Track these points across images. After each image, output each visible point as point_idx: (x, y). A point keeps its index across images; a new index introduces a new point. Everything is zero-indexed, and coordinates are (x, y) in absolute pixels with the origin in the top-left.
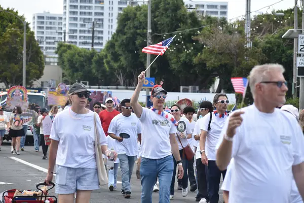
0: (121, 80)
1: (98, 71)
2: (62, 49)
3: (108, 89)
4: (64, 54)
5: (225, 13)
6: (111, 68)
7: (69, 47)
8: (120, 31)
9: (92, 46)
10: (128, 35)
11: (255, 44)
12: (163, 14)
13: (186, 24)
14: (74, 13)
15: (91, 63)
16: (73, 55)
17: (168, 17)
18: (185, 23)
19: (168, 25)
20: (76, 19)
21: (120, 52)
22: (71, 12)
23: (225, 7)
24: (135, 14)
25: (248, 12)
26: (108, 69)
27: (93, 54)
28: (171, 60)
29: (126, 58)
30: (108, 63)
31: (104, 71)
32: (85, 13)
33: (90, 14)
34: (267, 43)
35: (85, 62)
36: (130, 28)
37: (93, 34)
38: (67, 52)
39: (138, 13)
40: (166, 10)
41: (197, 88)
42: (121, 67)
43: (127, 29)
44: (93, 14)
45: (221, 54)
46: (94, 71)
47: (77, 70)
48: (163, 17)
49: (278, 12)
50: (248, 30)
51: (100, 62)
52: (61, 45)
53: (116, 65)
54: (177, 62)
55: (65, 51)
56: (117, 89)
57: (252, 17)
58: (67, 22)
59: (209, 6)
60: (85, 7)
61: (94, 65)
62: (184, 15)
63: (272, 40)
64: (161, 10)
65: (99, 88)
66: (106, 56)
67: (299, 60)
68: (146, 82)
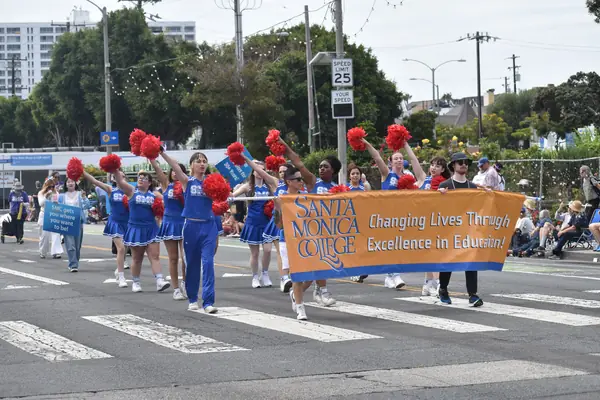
0: (58, 138)
1: (23, 127)
3: (44, 151)
5: (192, 37)
6: (42, 120)
8: (56, 69)
9: (13, 92)
10: (68, 74)
12: (117, 41)
13: (152, 53)
15: (12, 116)
17: (125, 45)
18: (150, 52)
19: (126, 57)
21: (57, 98)
23: (191, 28)
24: (77, 44)
26: (38, 124)
27: (16, 102)
28: (131, 105)
29: (66, 106)
30: (38, 114)
31: (33, 127)
34: (268, 74)
35: (5, 115)
36: (70, 64)
37: (13, 76)
39: (81, 41)
40: (121, 35)
42: (59, 120)
43: (66, 65)
44: (6, 47)
45: (220, 91)
46: (17, 127)
49: (280, 31)
50: (239, 54)
51: (26, 114)
53: (50, 118)
54: (141, 108)
56: (57, 150)
61: (17, 120)
62: (148, 41)
63: (275, 70)
65: (31, 151)
66: (35, 106)
67: (334, 95)
68: (105, 138)
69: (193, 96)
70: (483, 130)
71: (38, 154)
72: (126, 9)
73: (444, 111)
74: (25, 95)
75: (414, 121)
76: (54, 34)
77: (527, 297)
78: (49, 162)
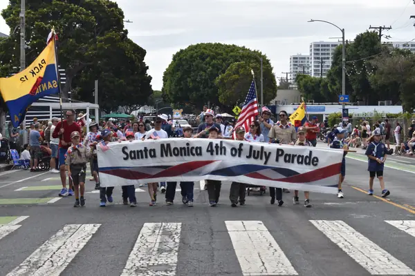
1: (324, 92)
2: (300, 78)
4: (301, 82)
6: (332, 89)
7: (305, 76)
14: (317, 54)
15: (319, 87)
16: (307, 82)
20: (318, 58)
22: (315, 54)
26: (331, 91)
27: (321, 80)
30: (331, 86)
31: (329, 93)
32: (324, 54)
33: (328, 54)
35: (316, 86)
38: (303, 80)
40: (366, 45)
41: (391, 102)
45: (390, 74)
46: (321, 92)
47: (310, 92)
48: (364, 51)
51: (325, 85)
52: (298, 76)
55: (301, 79)
58: (313, 60)
60: (325, 50)
61: (321, 89)
64: (362, 46)
65: (318, 105)
68: (342, 98)
69: (375, 76)
71: (322, 106)
72: (368, 32)
74: (323, 77)
76: (330, 48)
78: (324, 110)
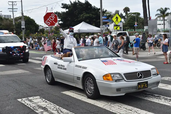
5: (11, 17)
11: (15, 24)
23: (11, 16)
25: (13, 16)
50: (14, 21)
57: (15, 18)
59: (7, 16)
67: (22, 26)
70: (52, 32)
73: (47, 29)
75: (41, 30)
77: (37, 58)
